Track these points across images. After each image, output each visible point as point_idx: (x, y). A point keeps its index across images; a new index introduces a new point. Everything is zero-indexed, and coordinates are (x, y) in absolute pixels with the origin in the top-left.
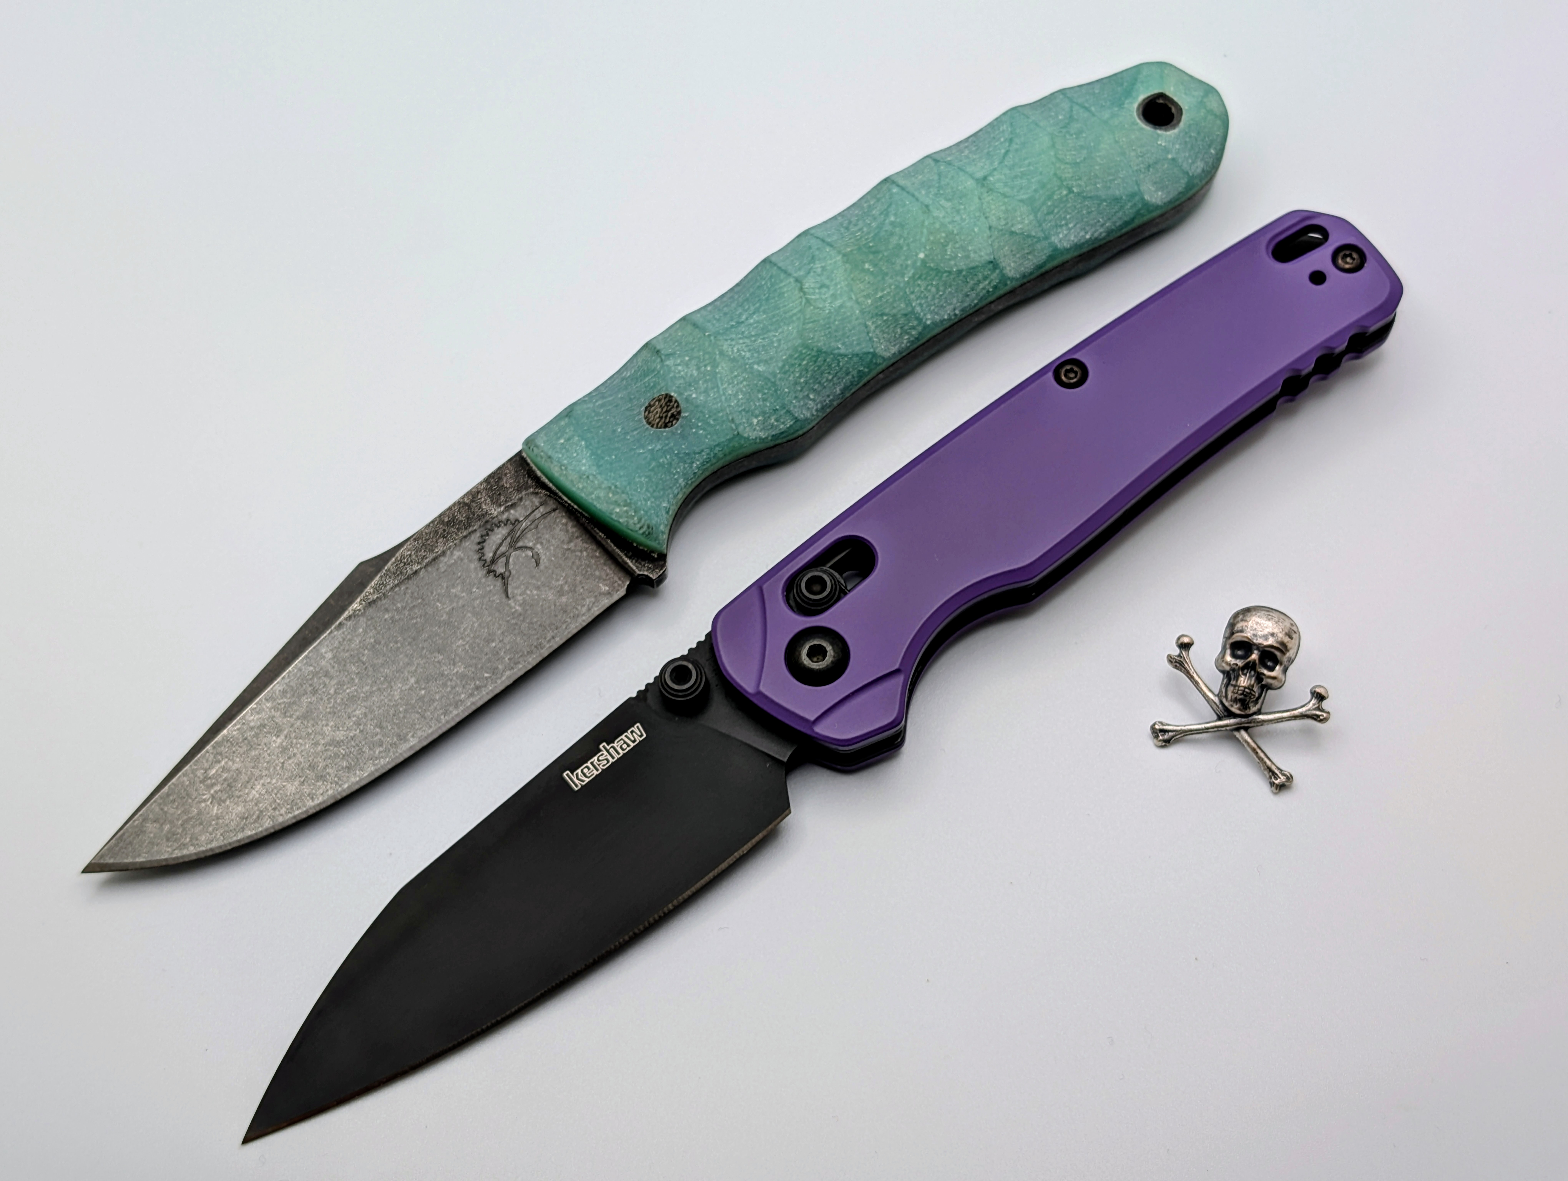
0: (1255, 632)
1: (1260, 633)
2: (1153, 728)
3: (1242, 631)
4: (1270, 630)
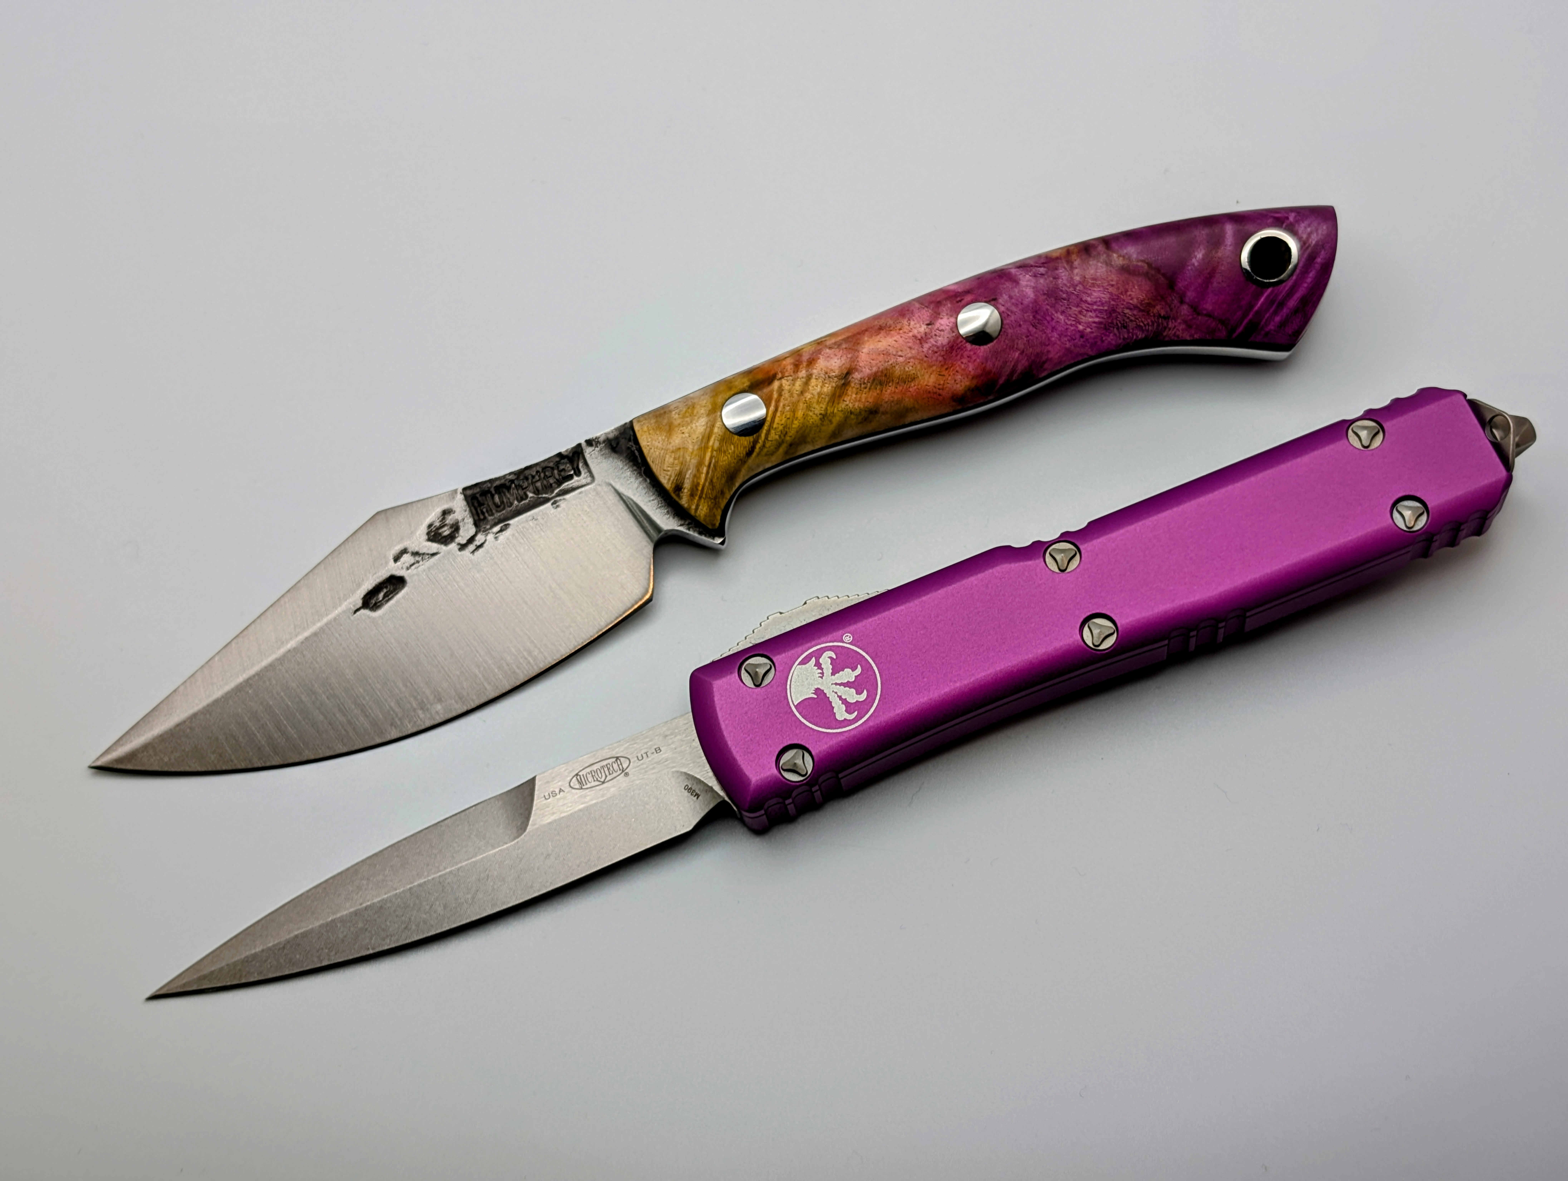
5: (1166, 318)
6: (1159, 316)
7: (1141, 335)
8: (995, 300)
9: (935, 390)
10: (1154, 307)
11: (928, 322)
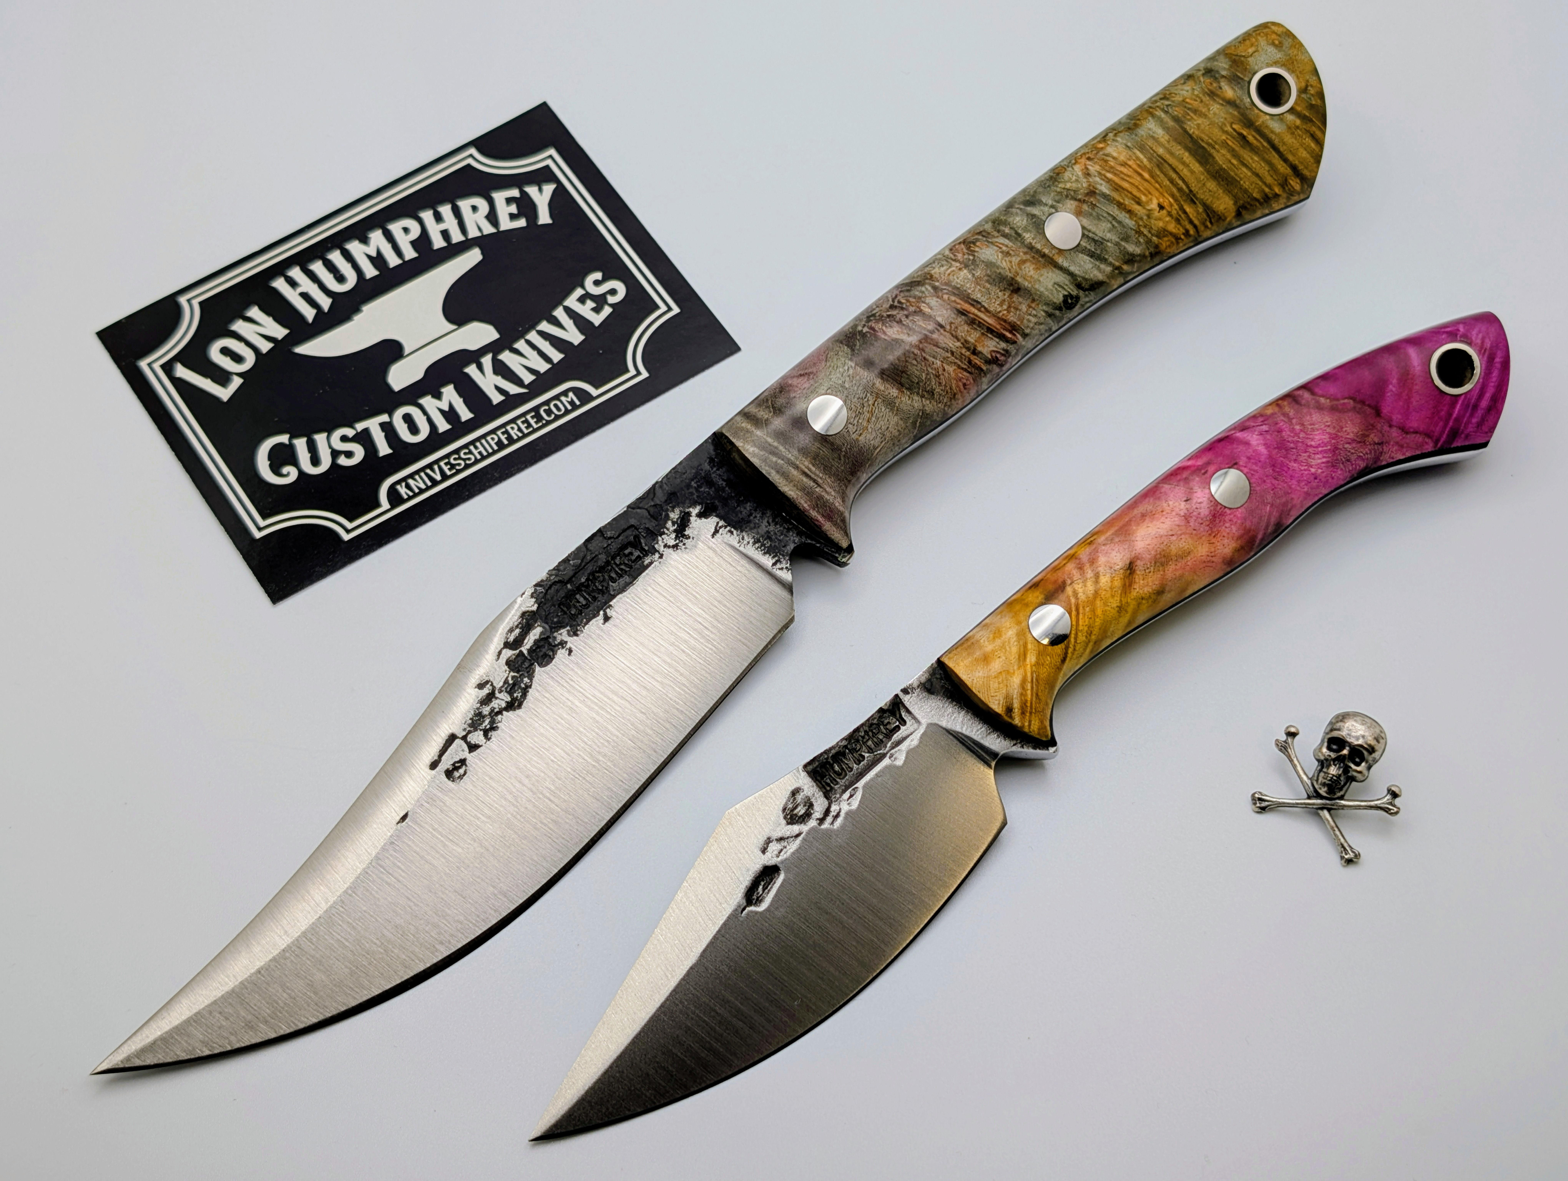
0: (1349, 732)
1: (1353, 734)
2: (1253, 795)
3: (1339, 730)
4: (1361, 733)
5: (1381, 444)
6: (1375, 444)
7: (1362, 465)
8: (1236, 464)
9: (1209, 558)
10: (1368, 436)
11: (1185, 499)
